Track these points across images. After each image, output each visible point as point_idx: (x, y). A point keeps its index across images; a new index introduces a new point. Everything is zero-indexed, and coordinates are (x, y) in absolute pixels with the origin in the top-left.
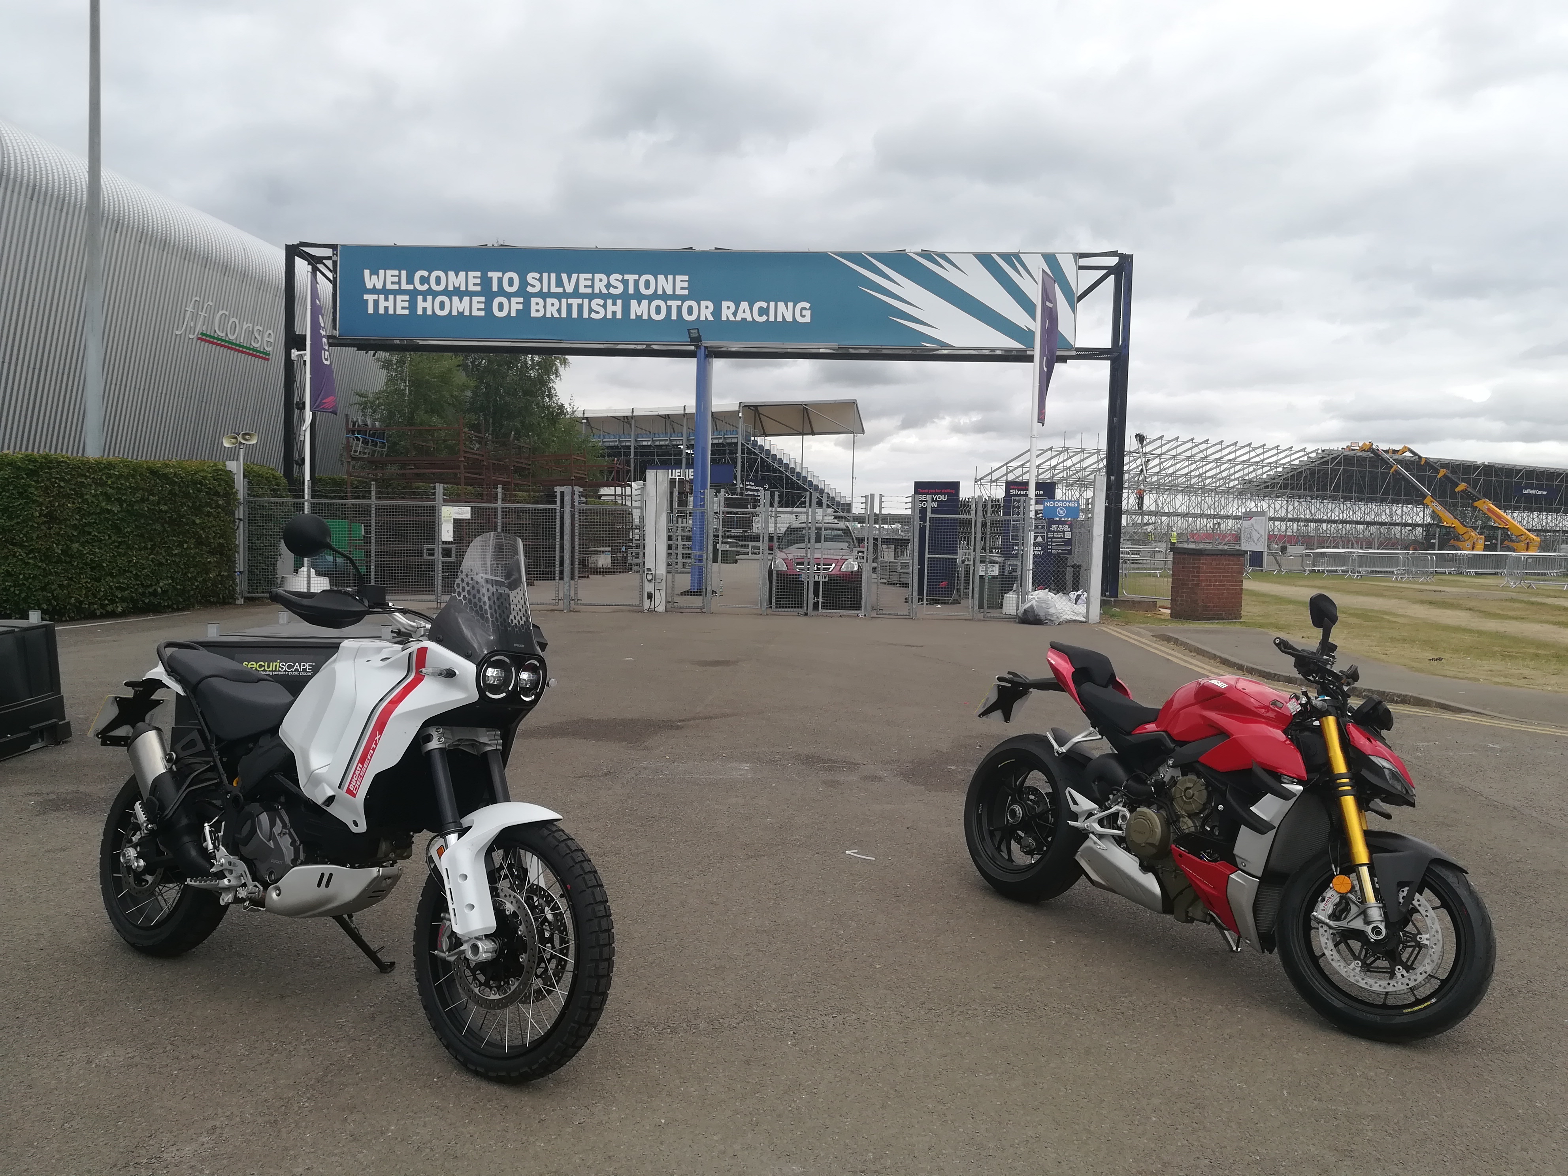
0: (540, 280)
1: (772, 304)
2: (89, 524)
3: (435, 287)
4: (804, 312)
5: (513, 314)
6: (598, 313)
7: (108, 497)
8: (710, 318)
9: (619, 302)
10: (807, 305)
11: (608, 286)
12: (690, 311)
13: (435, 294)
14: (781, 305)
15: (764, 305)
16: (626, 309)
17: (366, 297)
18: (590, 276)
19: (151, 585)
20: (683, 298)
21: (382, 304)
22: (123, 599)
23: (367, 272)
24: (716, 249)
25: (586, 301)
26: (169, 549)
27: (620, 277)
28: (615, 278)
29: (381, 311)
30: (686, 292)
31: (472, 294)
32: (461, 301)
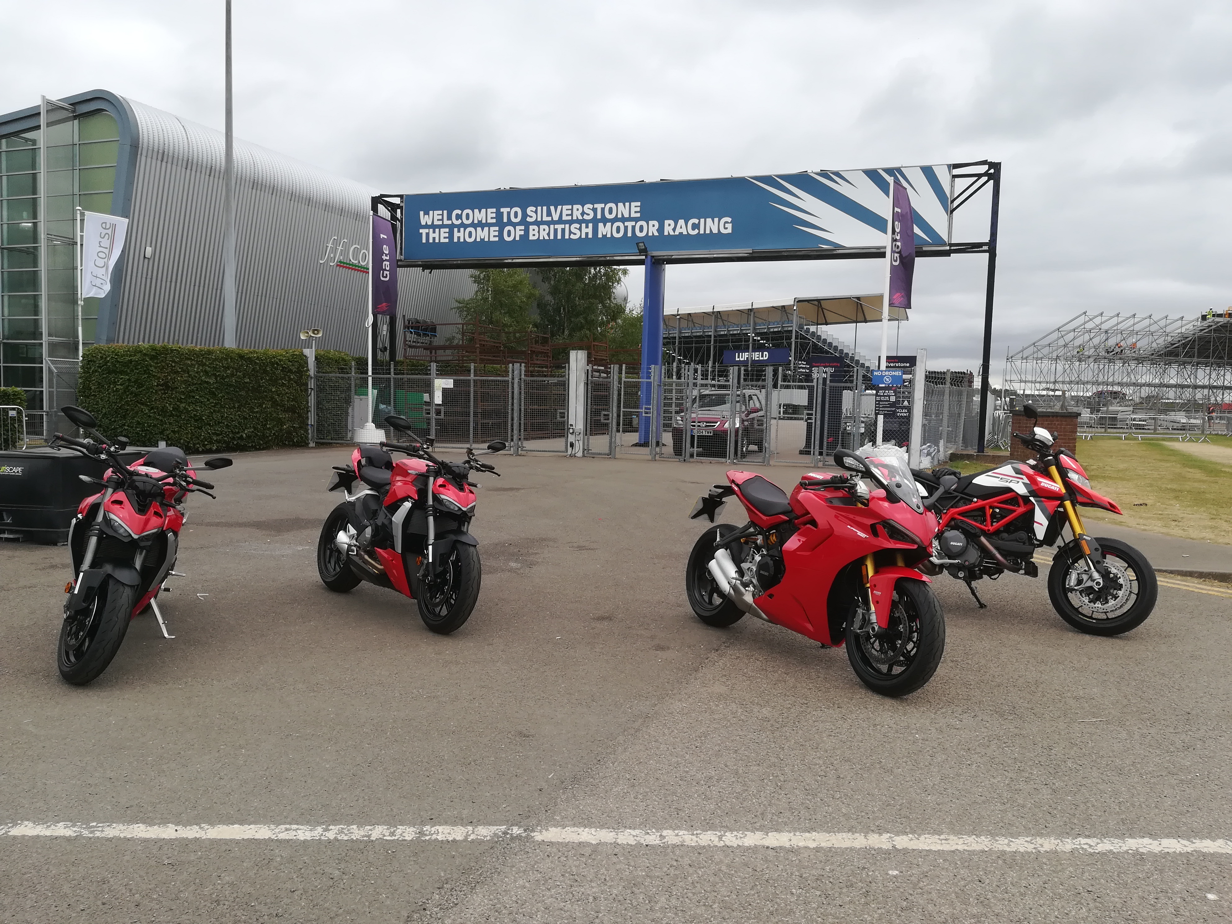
0: (536, 212)
1: (702, 220)
2: (193, 391)
3: (466, 222)
4: (727, 225)
5: (518, 238)
6: (575, 234)
7: (206, 372)
8: (656, 234)
9: (590, 225)
10: (729, 220)
11: (583, 213)
12: (641, 228)
13: (465, 226)
14: (709, 220)
15: (696, 221)
16: (595, 230)
17: (421, 231)
18: (570, 207)
19: (238, 433)
20: (636, 220)
21: (432, 235)
22: (218, 441)
23: (422, 213)
24: (661, 180)
25: (567, 226)
26: (251, 409)
27: (591, 206)
28: (588, 207)
29: (431, 241)
30: (638, 215)
31: (489, 225)
32: (483, 230)
